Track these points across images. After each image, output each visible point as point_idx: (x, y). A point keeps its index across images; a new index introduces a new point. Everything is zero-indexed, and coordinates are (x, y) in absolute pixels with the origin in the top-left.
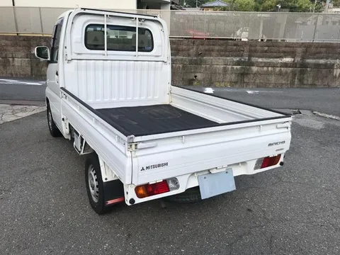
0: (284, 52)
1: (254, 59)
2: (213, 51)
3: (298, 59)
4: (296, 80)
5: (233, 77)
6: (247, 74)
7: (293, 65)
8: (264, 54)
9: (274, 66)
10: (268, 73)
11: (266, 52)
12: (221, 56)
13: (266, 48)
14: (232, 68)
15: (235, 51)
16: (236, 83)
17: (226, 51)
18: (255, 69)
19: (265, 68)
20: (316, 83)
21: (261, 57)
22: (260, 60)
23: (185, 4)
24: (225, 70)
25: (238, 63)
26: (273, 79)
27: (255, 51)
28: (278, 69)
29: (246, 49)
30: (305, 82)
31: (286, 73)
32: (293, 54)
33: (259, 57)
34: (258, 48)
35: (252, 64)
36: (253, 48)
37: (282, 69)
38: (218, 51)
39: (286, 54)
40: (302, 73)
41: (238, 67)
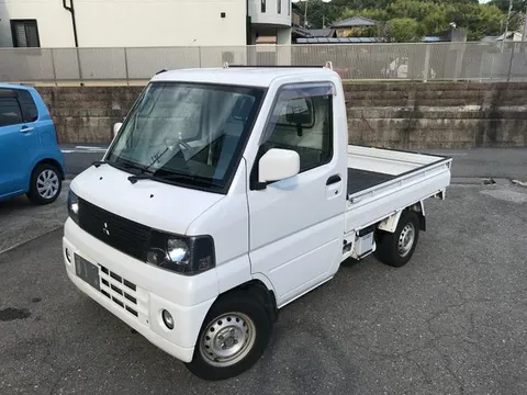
0: (466, 97)
1: (422, 109)
2: (363, 98)
3: (487, 106)
4: (485, 136)
5: (393, 135)
6: (413, 129)
7: (480, 115)
8: (437, 100)
9: (452, 117)
10: (443, 128)
11: (440, 97)
12: (376, 105)
13: (440, 93)
14: (392, 121)
15: (395, 98)
16: (397, 142)
17: (382, 98)
18: (424, 122)
19: (439, 121)
20: (515, 138)
21: (433, 105)
22: (432, 109)
23: (306, 23)
24: (381, 125)
25: (400, 115)
26: (450, 136)
27: (424, 98)
28: (457, 121)
29: (411, 94)
30: (498, 138)
31: (470, 126)
32: (479, 100)
33: (430, 105)
34: (429, 92)
35: (421, 116)
36: (421, 93)
37: (464, 121)
38: (370, 98)
39: (469, 100)
40: (494, 125)
41: (401, 120)
